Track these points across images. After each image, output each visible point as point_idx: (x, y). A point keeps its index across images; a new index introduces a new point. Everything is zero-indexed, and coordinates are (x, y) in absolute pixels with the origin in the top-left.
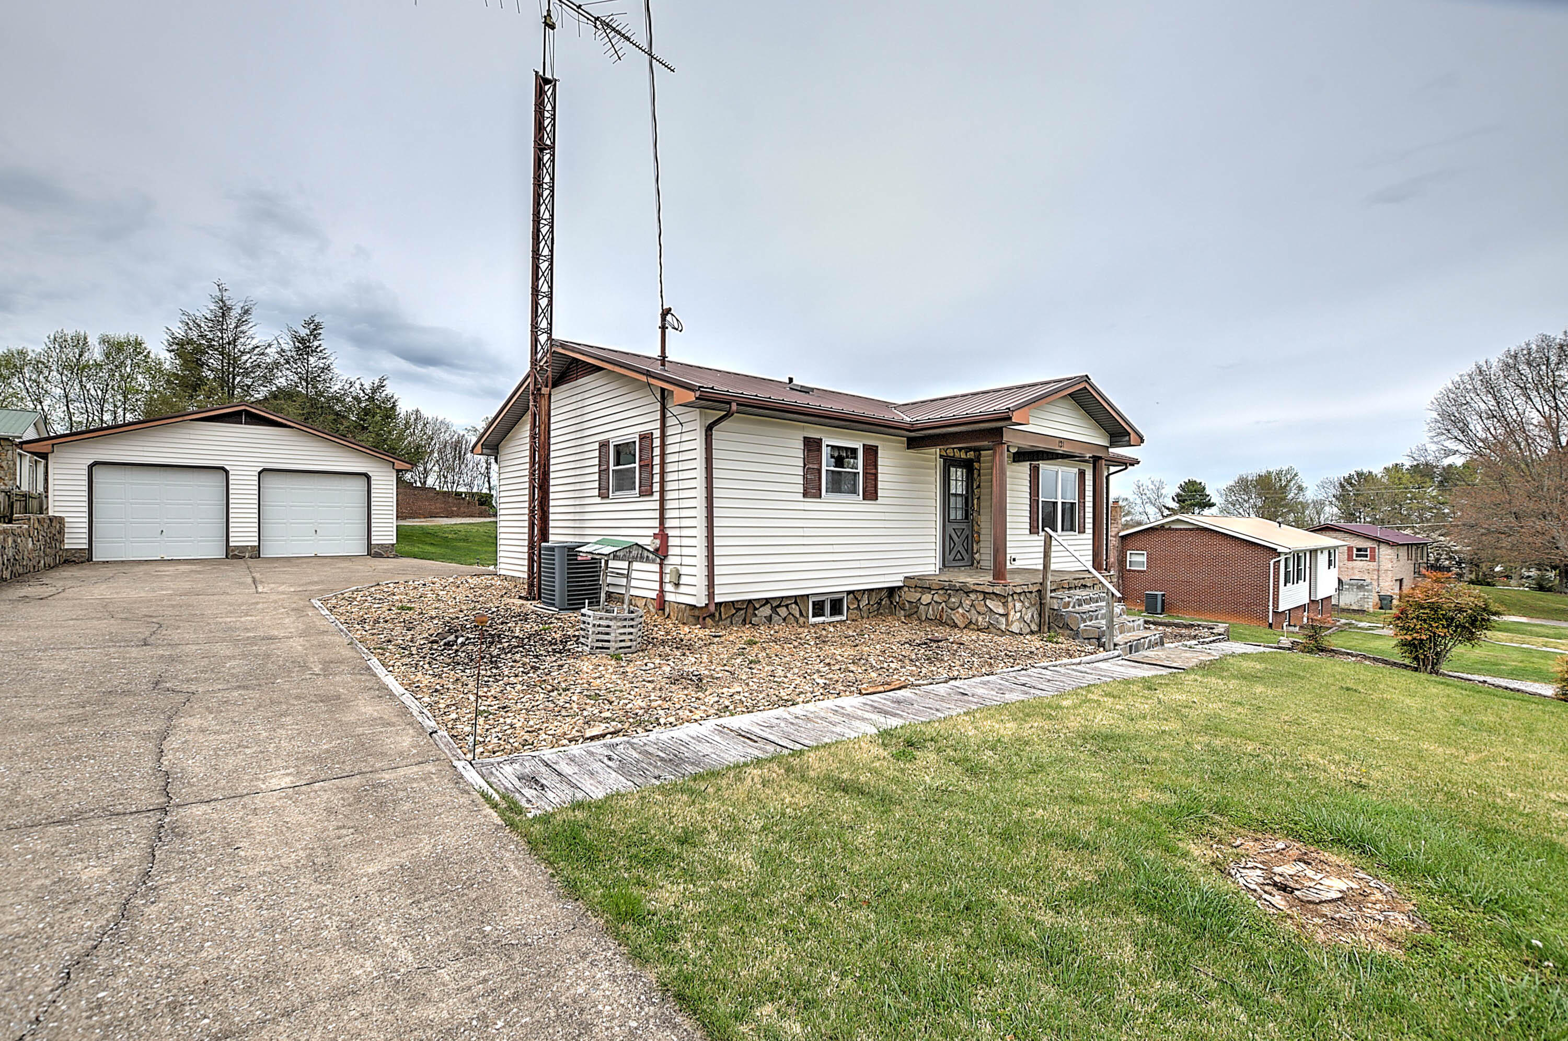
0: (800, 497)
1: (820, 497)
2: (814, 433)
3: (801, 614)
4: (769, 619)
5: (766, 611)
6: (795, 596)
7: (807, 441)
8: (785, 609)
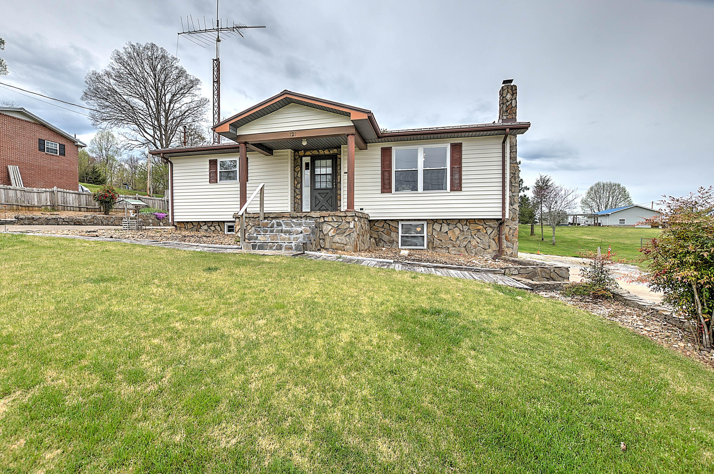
0: (208, 183)
1: (217, 183)
2: (213, 158)
3: (221, 230)
4: (206, 230)
5: (206, 227)
6: (218, 222)
7: (210, 161)
8: (213, 227)
